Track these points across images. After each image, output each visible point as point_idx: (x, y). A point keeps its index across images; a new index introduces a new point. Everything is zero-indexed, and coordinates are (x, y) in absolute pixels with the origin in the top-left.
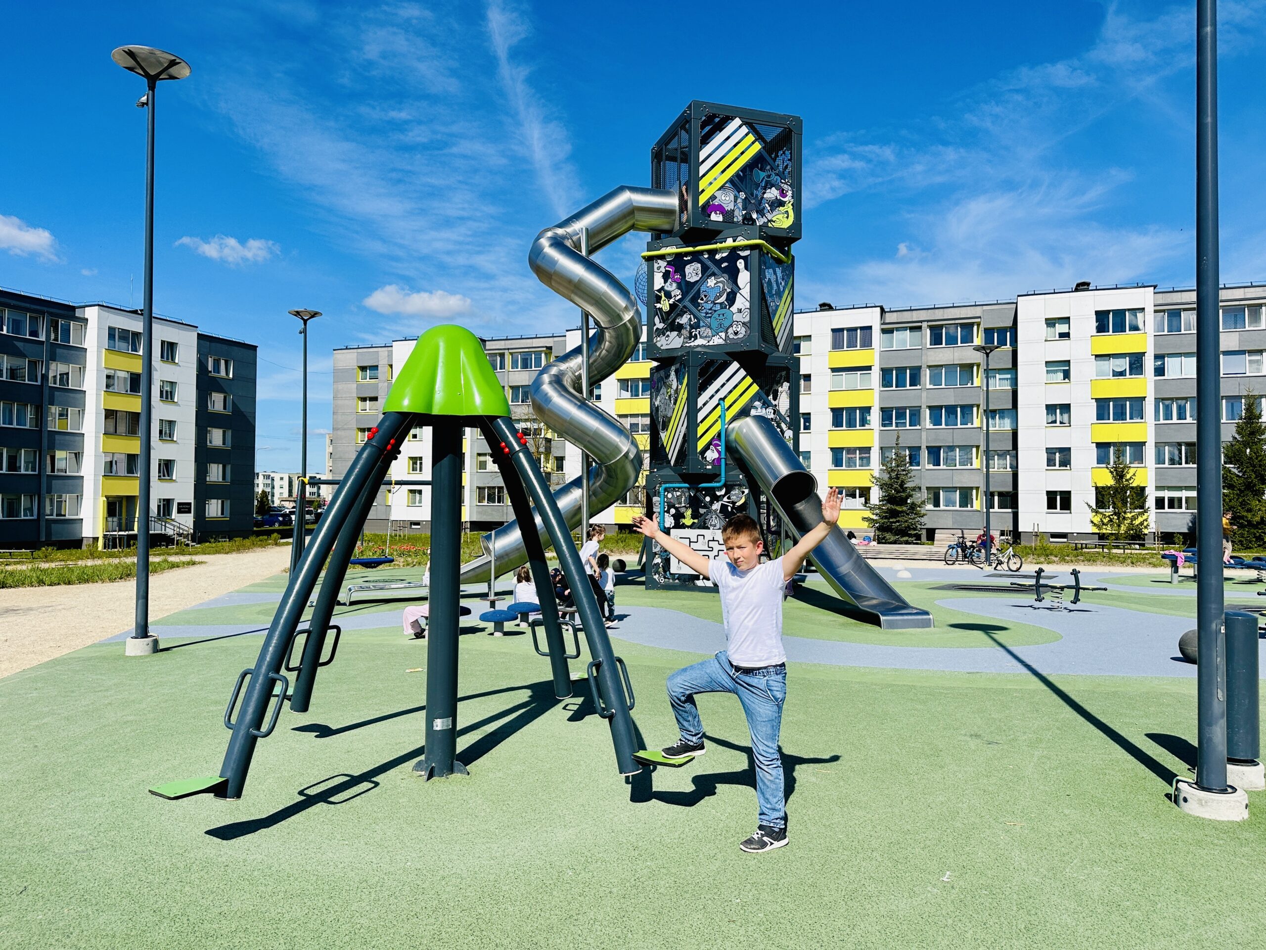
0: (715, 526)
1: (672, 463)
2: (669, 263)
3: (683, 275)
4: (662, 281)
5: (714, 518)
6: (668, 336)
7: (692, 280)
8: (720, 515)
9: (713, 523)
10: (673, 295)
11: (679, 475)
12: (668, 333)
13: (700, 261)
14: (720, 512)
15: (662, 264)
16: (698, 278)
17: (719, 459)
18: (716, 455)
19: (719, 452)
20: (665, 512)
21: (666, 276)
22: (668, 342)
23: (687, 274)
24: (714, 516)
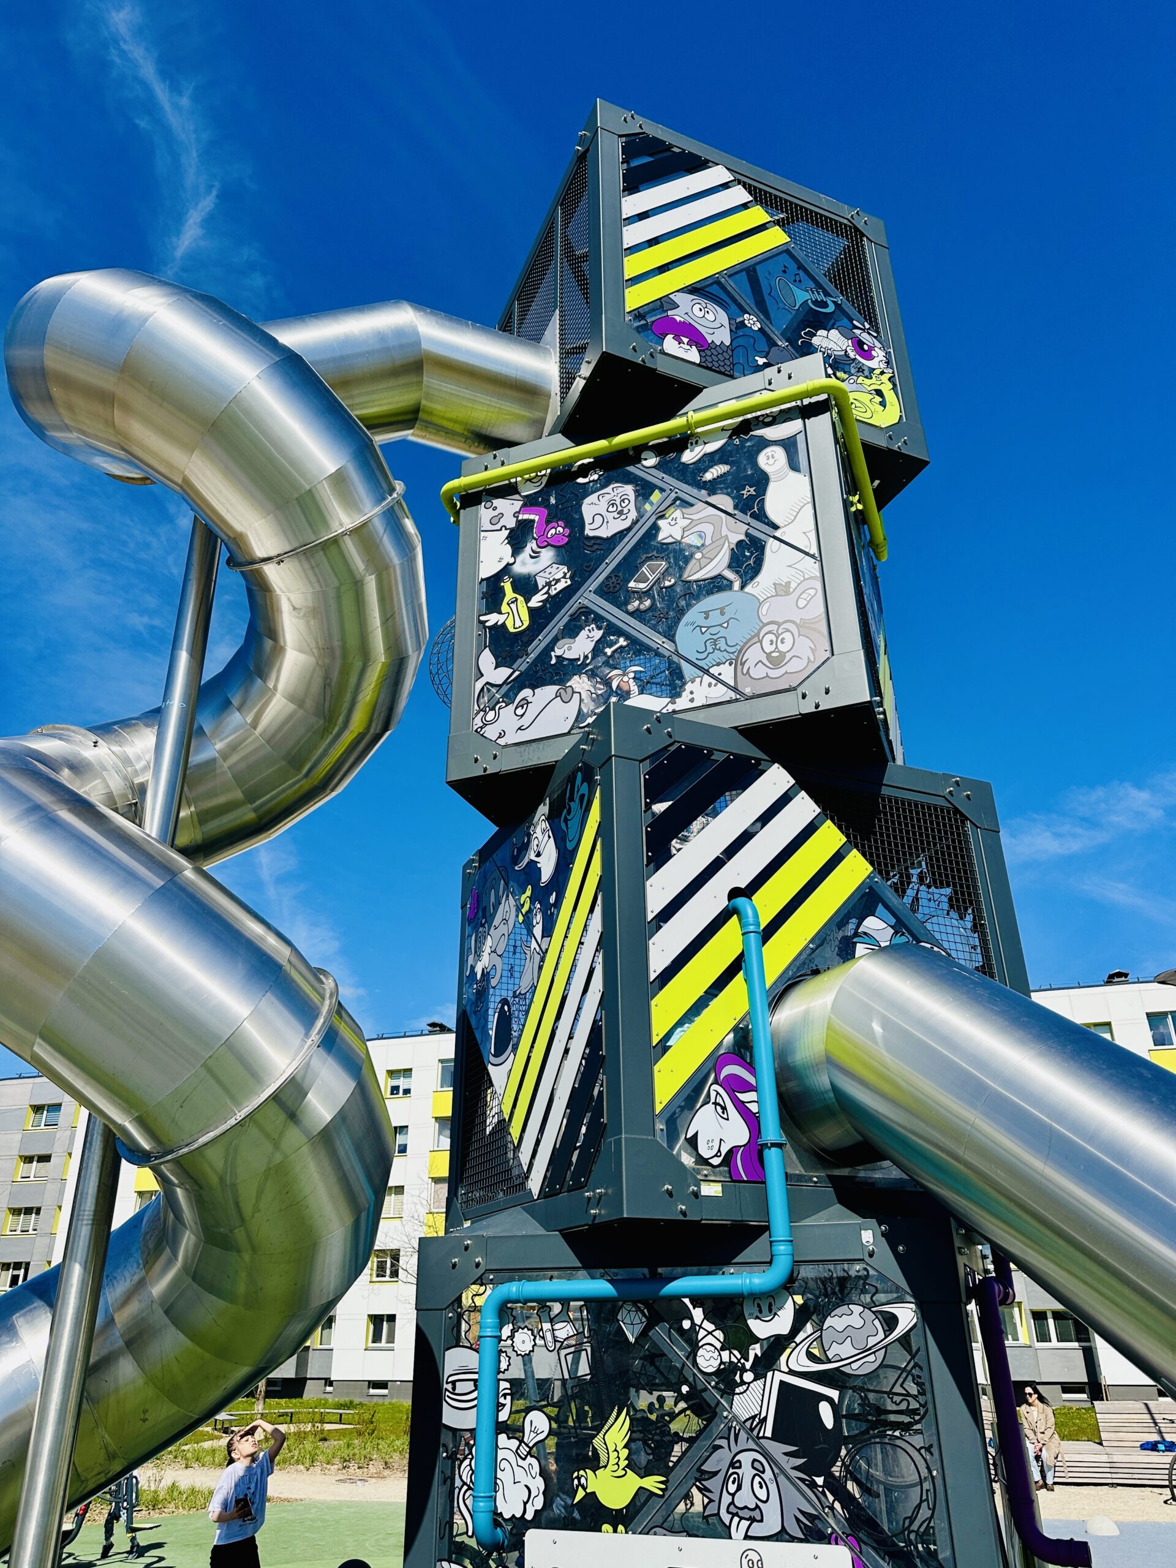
0: (755, 1516)
1: (535, 1184)
2: (530, 502)
3: (576, 523)
4: (508, 549)
5: (747, 1472)
6: (526, 702)
7: (605, 533)
8: (778, 1449)
9: (744, 1498)
10: (541, 582)
11: (572, 1238)
12: (526, 693)
13: (629, 479)
14: (775, 1437)
15: (508, 509)
16: (627, 524)
17: (755, 1151)
18: (737, 1133)
19: (753, 1121)
20: (501, 1428)
21: (517, 538)
22: (525, 720)
23: (587, 519)
24: (746, 1458)
